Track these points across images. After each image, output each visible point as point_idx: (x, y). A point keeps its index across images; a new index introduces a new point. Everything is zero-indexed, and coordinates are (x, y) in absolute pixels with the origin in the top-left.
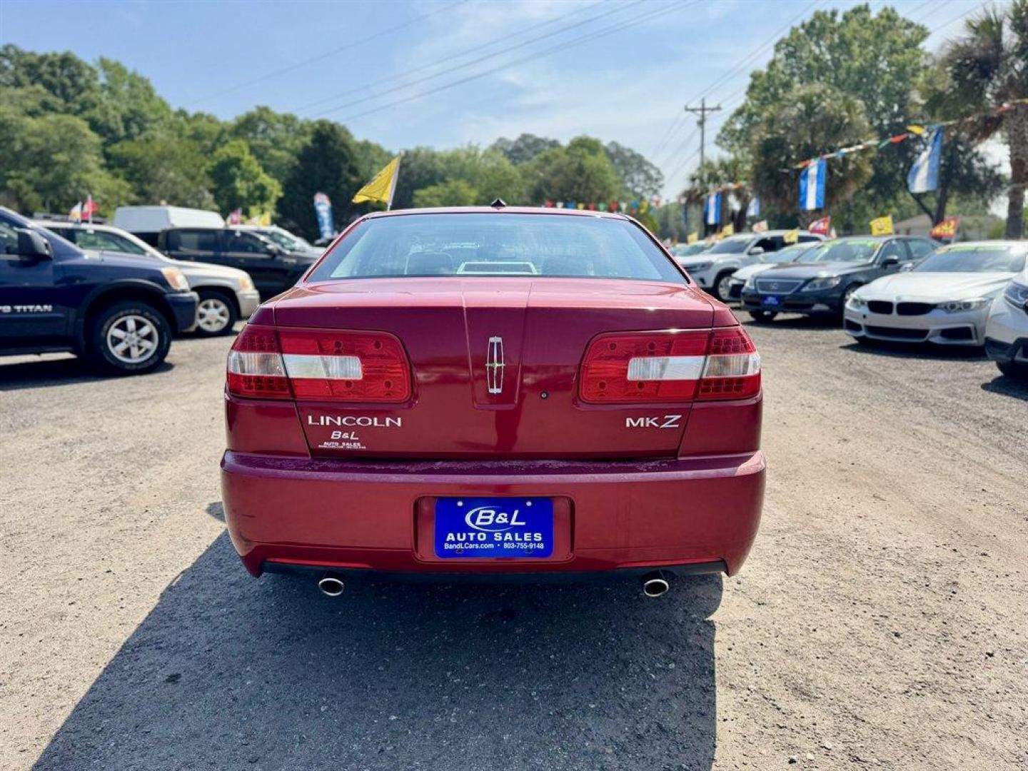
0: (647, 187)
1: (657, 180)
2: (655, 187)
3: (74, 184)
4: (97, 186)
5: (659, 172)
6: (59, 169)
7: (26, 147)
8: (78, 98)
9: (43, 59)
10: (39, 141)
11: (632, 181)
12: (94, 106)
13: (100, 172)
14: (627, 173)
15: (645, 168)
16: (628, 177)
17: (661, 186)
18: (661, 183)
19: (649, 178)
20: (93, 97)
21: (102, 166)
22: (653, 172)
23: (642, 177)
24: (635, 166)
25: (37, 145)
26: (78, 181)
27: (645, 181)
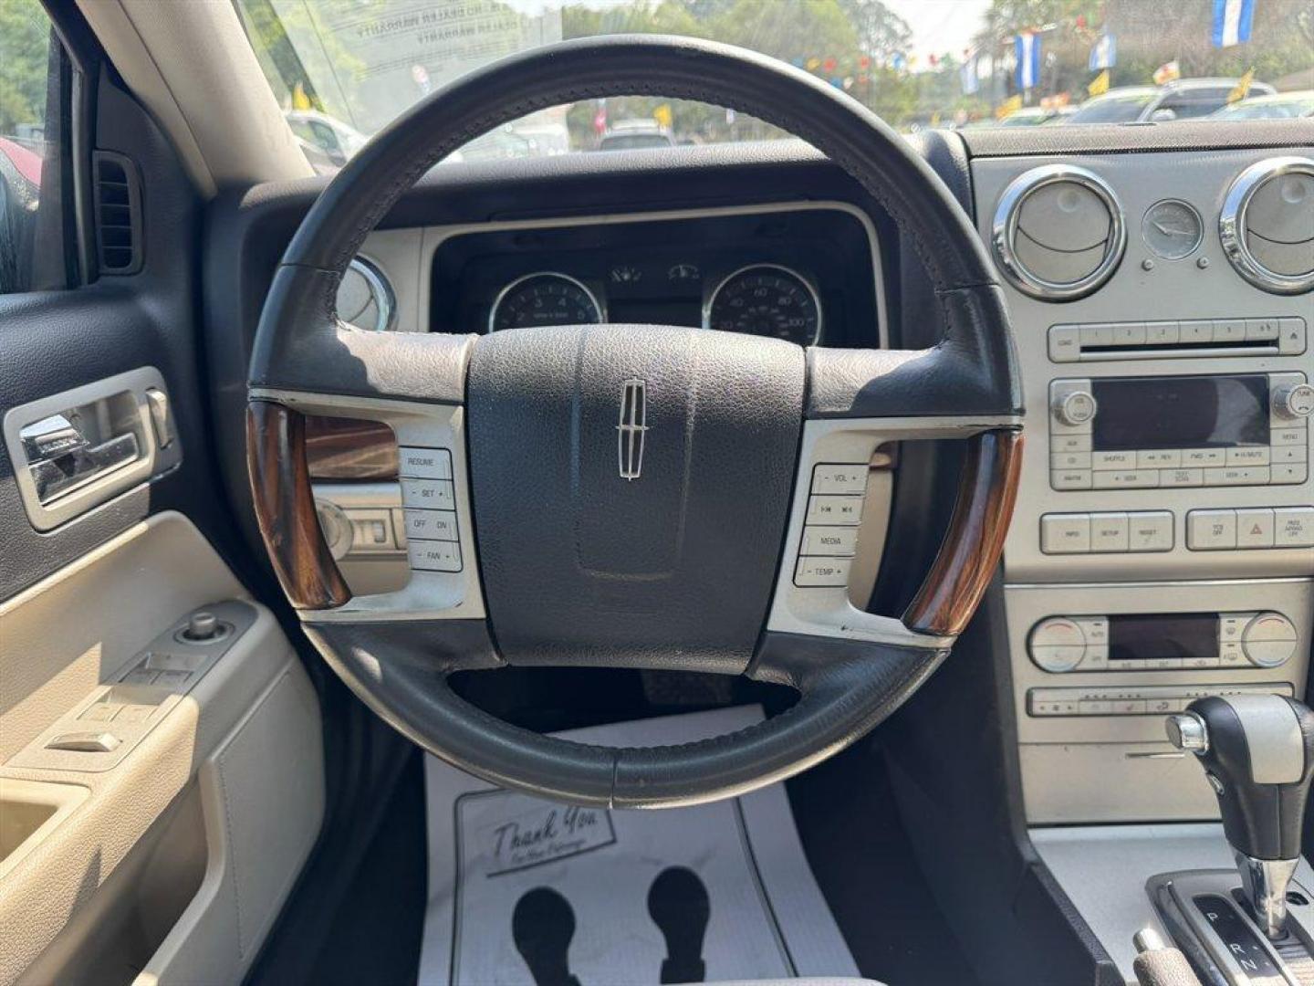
0: (890, 49)
1: (904, 38)
2: (901, 48)
5: (906, 26)
11: (869, 39)
14: (861, 28)
15: (887, 20)
16: (863, 35)
17: (910, 47)
18: (909, 41)
19: (892, 34)
22: (898, 28)
23: (882, 34)
24: (872, 19)
27: (887, 40)
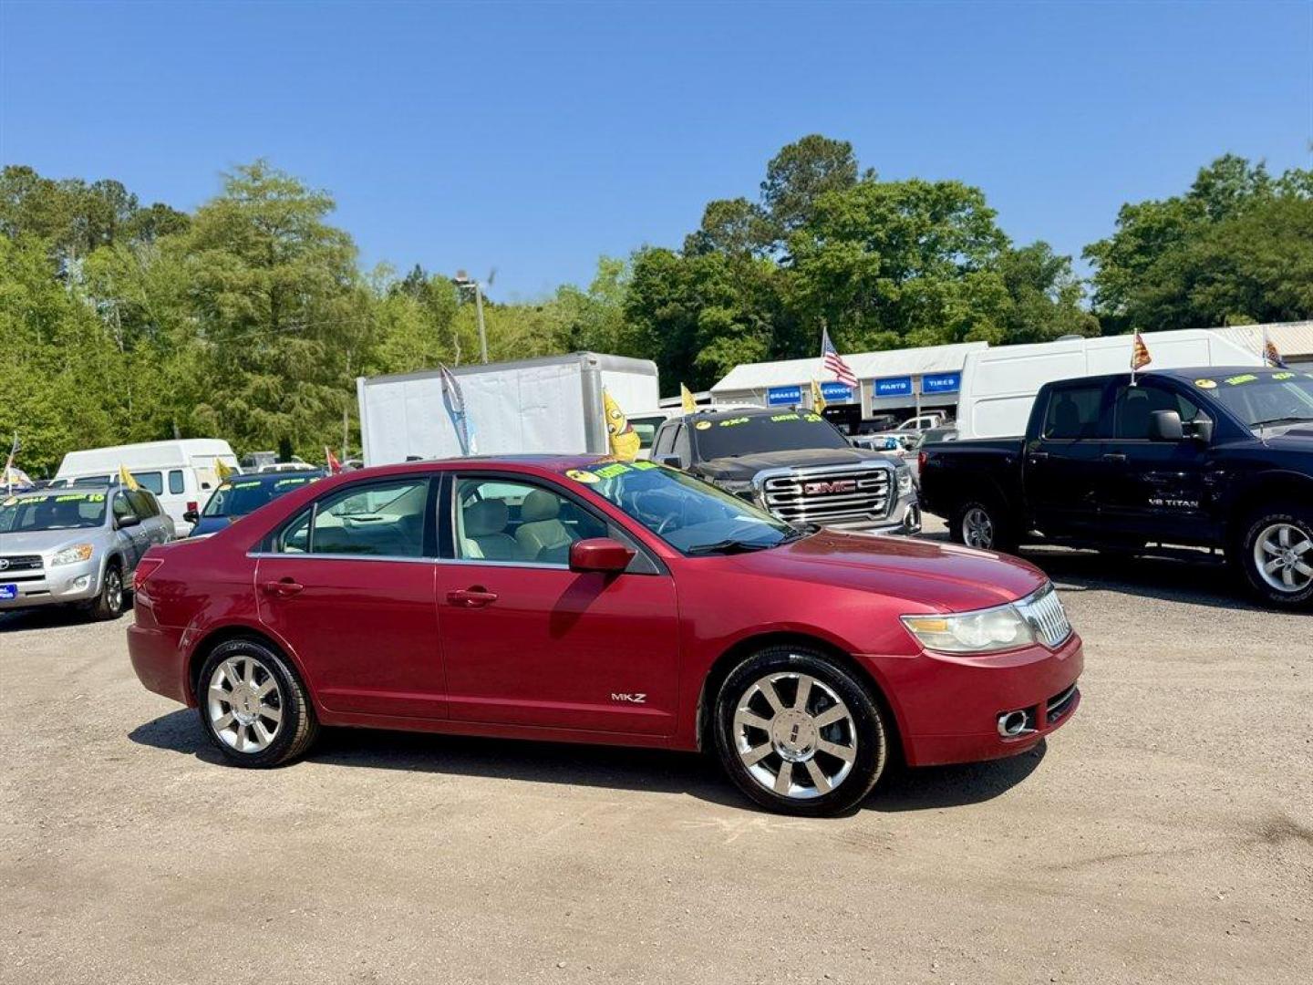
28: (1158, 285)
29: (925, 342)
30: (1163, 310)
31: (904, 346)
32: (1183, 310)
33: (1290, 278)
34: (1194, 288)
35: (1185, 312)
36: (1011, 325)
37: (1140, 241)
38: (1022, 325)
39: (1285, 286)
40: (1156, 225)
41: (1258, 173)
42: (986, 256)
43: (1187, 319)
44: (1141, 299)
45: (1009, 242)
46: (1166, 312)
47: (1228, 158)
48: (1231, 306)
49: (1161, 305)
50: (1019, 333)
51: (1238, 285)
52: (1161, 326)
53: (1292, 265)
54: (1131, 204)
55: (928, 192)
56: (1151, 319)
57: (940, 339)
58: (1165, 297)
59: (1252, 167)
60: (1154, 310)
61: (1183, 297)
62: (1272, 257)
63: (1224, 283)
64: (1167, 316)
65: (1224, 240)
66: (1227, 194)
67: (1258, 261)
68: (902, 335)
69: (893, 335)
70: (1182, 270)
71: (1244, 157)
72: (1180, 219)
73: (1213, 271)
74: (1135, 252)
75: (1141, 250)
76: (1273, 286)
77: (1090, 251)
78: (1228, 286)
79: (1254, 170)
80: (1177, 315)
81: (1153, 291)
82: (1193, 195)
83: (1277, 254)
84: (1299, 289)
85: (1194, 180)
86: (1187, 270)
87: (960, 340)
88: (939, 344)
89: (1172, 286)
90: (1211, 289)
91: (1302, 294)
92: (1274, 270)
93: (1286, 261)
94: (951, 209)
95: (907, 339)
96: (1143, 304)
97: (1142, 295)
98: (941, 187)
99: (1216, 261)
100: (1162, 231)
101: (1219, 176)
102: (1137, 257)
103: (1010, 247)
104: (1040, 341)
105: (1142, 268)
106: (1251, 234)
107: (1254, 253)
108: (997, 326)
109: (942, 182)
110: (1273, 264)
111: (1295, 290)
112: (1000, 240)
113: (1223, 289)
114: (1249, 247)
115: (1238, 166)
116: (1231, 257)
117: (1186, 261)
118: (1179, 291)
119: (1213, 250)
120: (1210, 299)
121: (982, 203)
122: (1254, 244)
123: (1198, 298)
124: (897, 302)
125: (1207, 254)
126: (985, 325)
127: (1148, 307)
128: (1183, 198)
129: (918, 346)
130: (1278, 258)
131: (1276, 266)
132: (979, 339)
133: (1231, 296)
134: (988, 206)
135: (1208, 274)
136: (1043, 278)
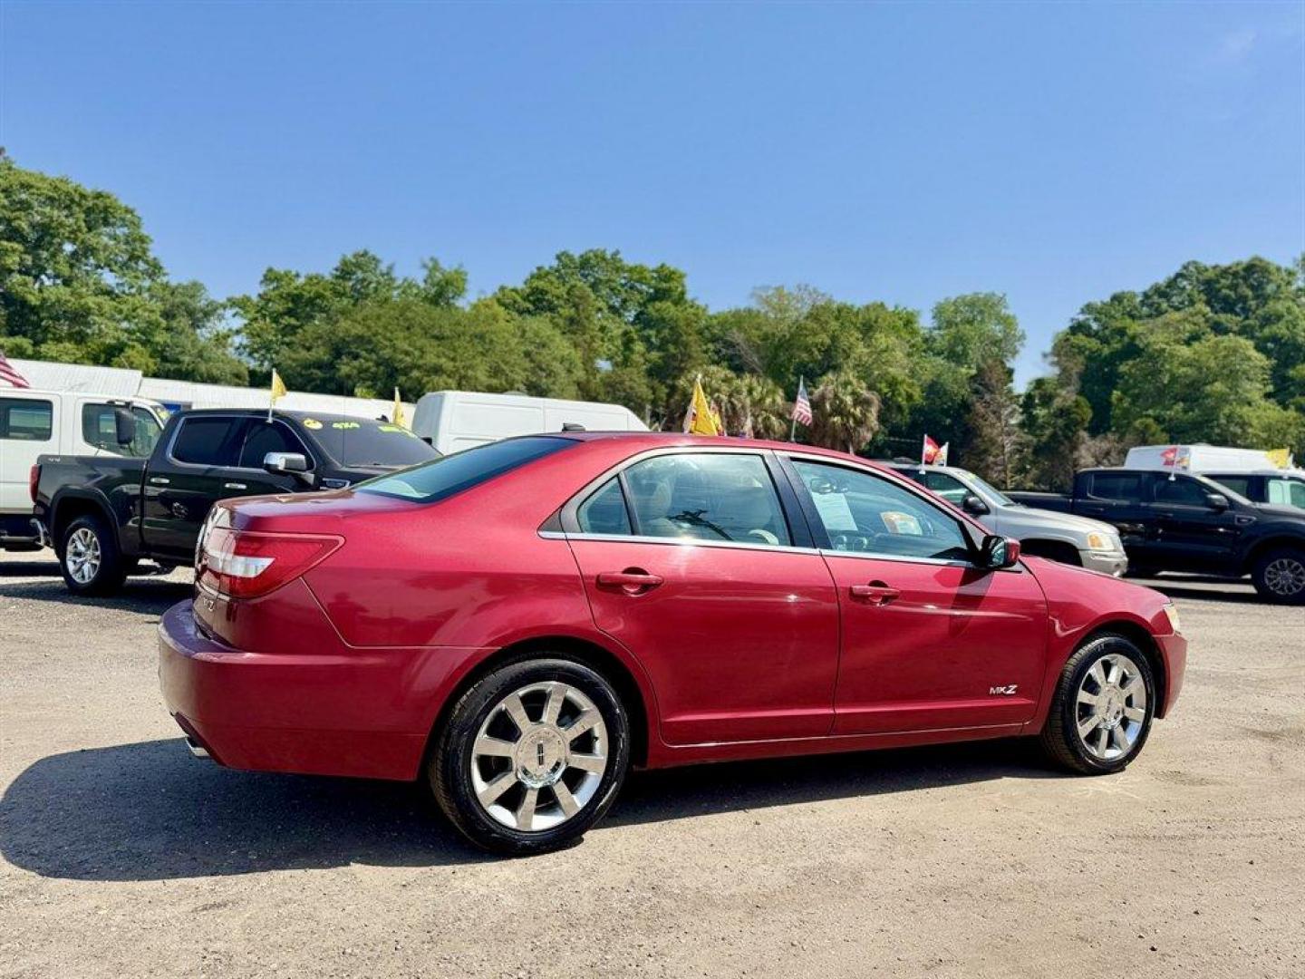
3: (1223, 421)
4: (1255, 422)
6: (1210, 402)
7: (1174, 379)
8: (1260, 312)
9: (1225, 272)
10: (1189, 371)
12: (1279, 317)
13: (1262, 403)
20: (1280, 307)
21: (1268, 396)
25: (1186, 376)
26: (1229, 417)
28: (309, 349)
29: (66, 358)
30: (312, 373)
31: (37, 356)
32: (330, 378)
33: (419, 367)
34: (341, 359)
35: (332, 379)
36: (165, 359)
37: (290, 305)
38: (178, 361)
39: (415, 374)
40: (306, 295)
41: (388, 274)
42: (140, 283)
43: (332, 386)
44: (294, 360)
45: (165, 274)
46: (314, 376)
47: (365, 254)
48: (372, 381)
49: (309, 368)
50: (172, 369)
51: (378, 365)
52: (309, 388)
53: (421, 357)
54: (276, 269)
55: (83, 196)
56: (300, 380)
57: (83, 357)
58: (314, 363)
59: (383, 267)
60: (303, 372)
61: (331, 366)
62: (406, 347)
63: (367, 360)
64: (314, 380)
65: (369, 322)
66: (365, 284)
67: (394, 348)
68: (36, 344)
69: (25, 343)
70: (330, 340)
71: (378, 257)
72: (328, 294)
73: (357, 348)
74: (285, 314)
75: (290, 313)
76: (406, 371)
77: (234, 303)
78: (371, 364)
79: (385, 270)
80: (324, 380)
81: (303, 354)
82: (337, 277)
83: (410, 345)
84: (425, 379)
85: (337, 264)
86: (333, 342)
87: (107, 363)
88: (82, 363)
89: (320, 353)
90: (356, 363)
91: (428, 382)
92: (408, 359)
93: (417, 353)
94: (106, 223)
95: (42, 350)
96: (294, 365)
97: (294, 356)
98: (99, 196)
99: (360, 339)
100: (311, 302)
101: (358, 266)
102: (286, 317)
103: (165, 279)
104: (194, 380)
105: (292, 330)
106: (390, 324)
107: (391, 341)
108: (151, 356)
109: (99, 190)
110: (407, 353)
111: (422, 379)
112: (155, 269)
113: (366, 365)
114: (388, 335)
115: (374, 262)
116: (374, 339)
117: (334, 334)
118: (329, 359)
119: (358, 330)
120: (355, 372)
121: (138, 226)
122: (392, 333)
123: (345, 368)
124: (35, 306)
125: (354, 332)
126: (137, 352)
127: (299, 369)
128: (328, 277)
129: (54, 359)
130: (411, 349)
131: (409, 355)
132: (132, 366)
133: (372, 373)
134: (144, 231)
135: (353, 350)
136: (197, 317)
